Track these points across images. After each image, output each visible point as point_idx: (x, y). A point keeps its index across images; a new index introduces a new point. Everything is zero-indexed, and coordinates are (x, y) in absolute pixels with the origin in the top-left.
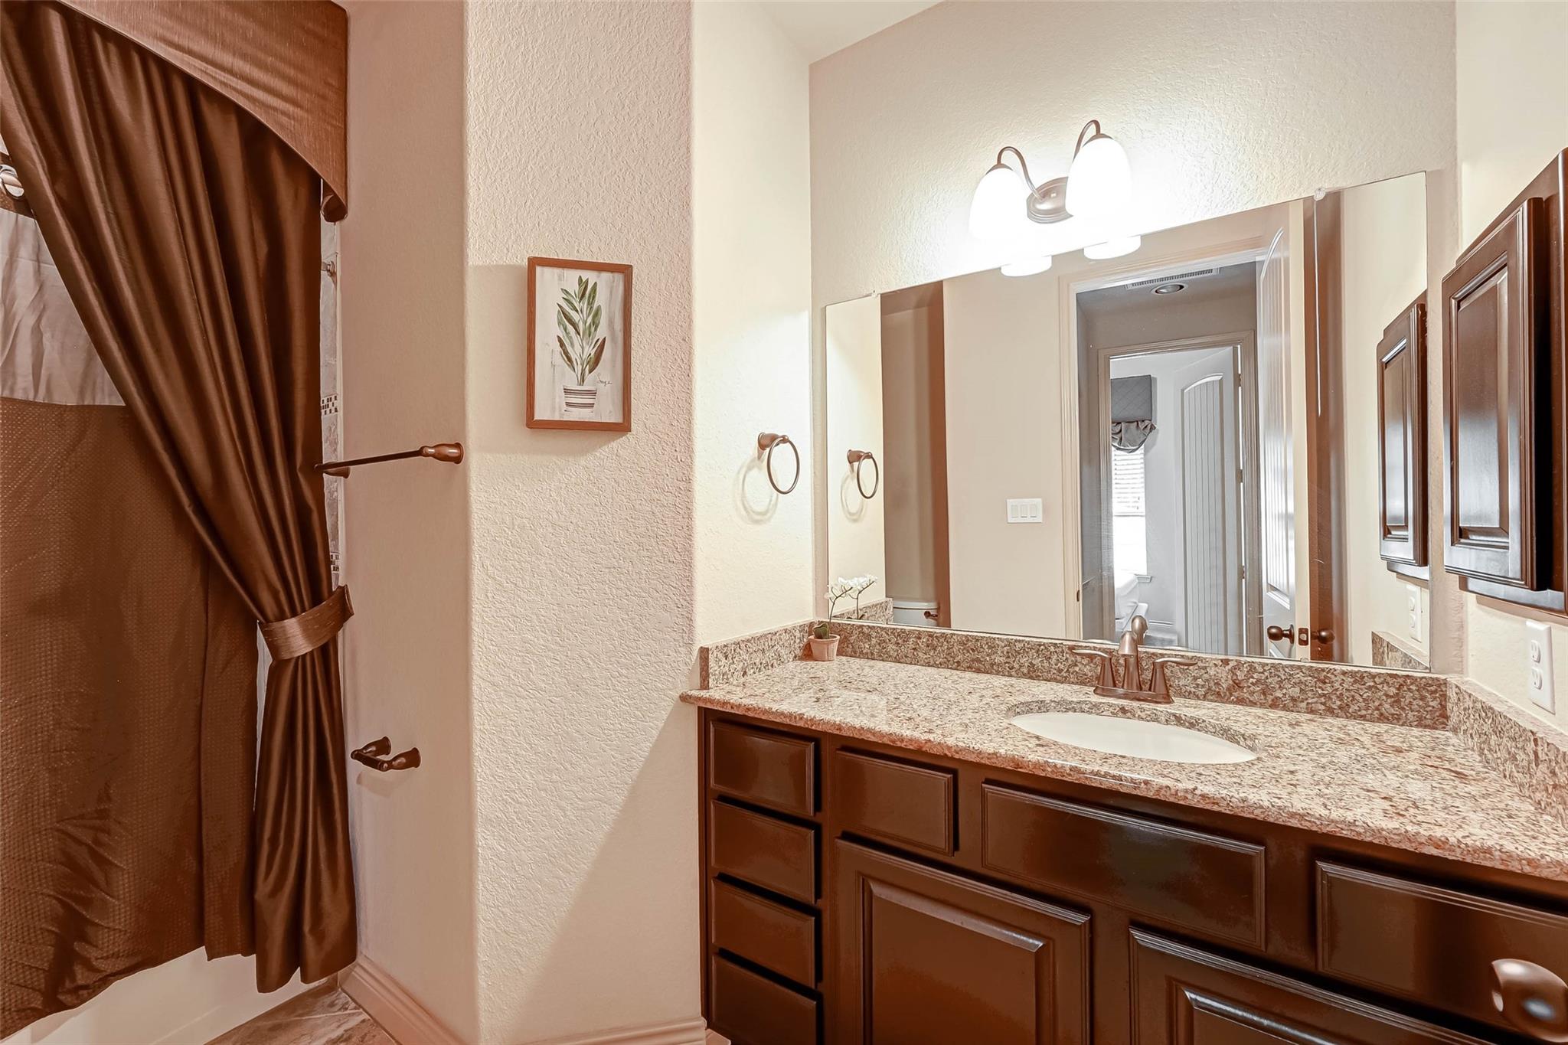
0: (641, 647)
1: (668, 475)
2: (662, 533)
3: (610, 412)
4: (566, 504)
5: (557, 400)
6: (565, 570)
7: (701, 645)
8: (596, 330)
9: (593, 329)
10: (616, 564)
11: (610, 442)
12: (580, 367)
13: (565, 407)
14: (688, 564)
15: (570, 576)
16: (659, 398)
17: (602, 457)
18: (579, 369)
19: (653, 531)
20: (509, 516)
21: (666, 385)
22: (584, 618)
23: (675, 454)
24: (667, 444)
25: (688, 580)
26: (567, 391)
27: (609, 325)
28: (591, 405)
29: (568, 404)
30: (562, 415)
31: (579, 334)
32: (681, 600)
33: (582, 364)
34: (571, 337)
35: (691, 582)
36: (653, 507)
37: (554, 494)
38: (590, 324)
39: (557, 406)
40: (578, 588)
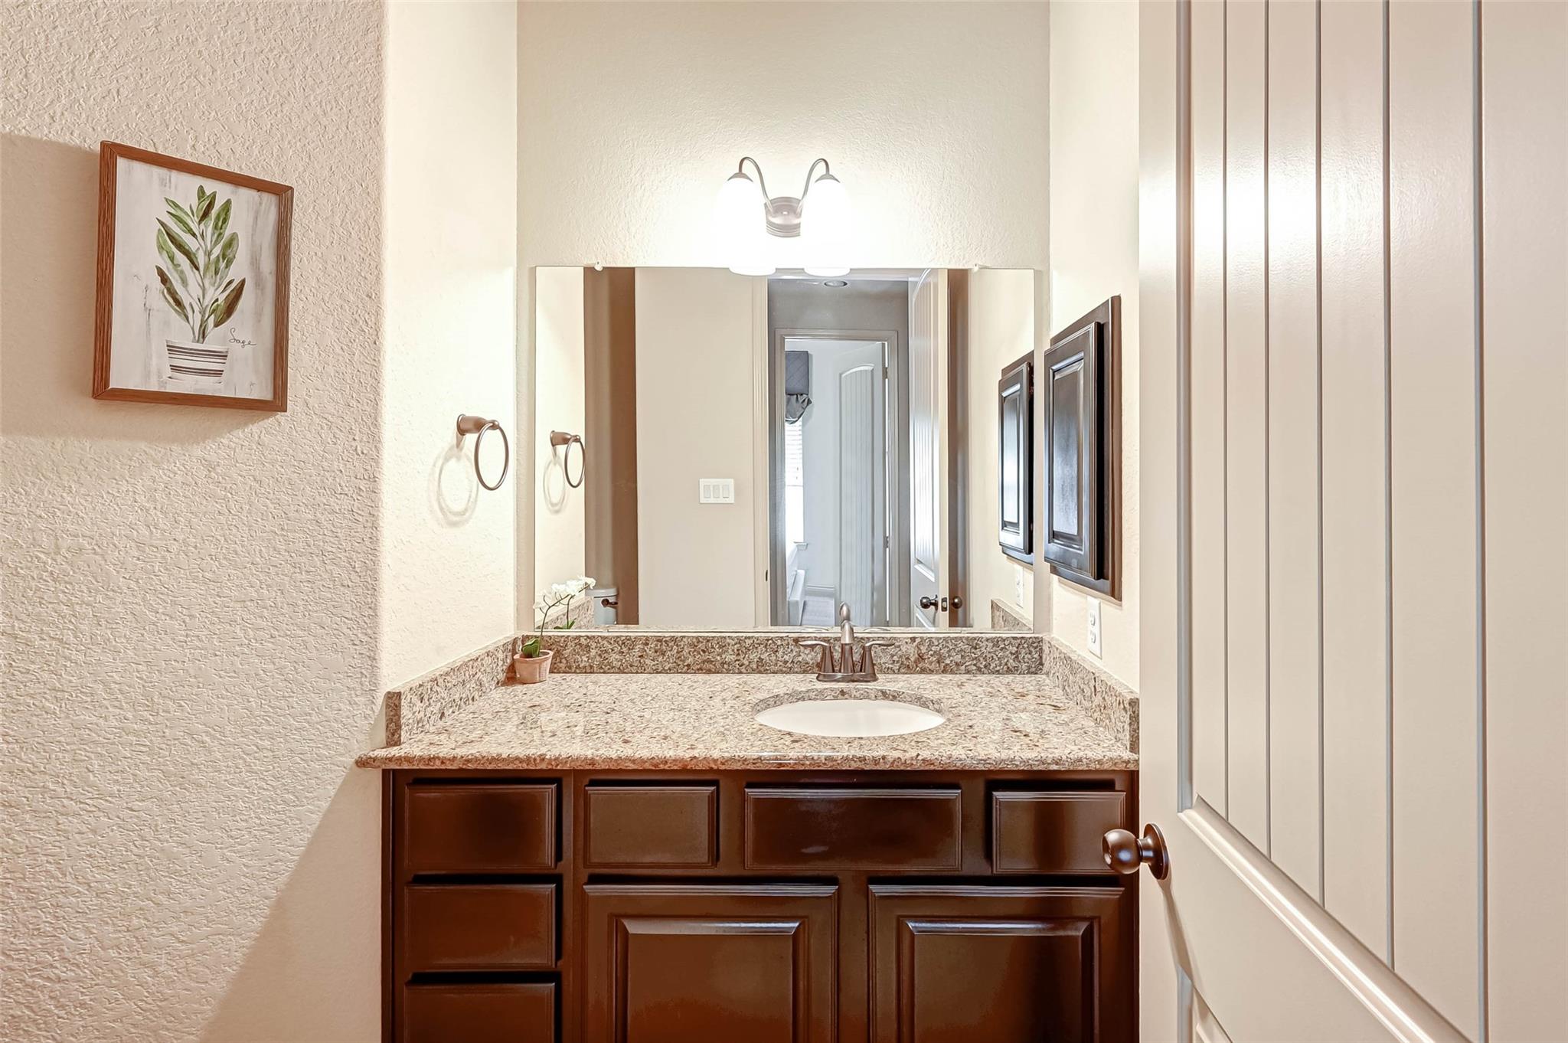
0: (295, 705)
1: (341, 471)
2: (330, 549)
3: (252, 384)
4: (165, 514)
5: (154, 361)
6: (160, 611)
7: (389, 690)
8: (227, 266)
9: (222, 265)
10: (254, 594)
11: (246, 424)
12: (198, 317)
13: (170, 373)
14: (370, 587)
15: (171, 618)
16: (331, 370)
17: (233, 445)
18: (196, 319)
19: (318, 547)
20: (49, 535)
21: (341, 352)
22: (195, 678)
23: (354, 444)
24: (341, 431)
25: (370, 608)
26: (172, 349)
27: (252, 264)
28: (219, 373)
29: (174, 368)
30: (164, 384)
31: (197, 269)
32: (360, 635)
33: (203, 313)
34: (182, 272)
35: (375, 610)
36: (318, 514)
37: (141, 499)
38: (218, 257)
39: (154, 369)
40: (187, 636)
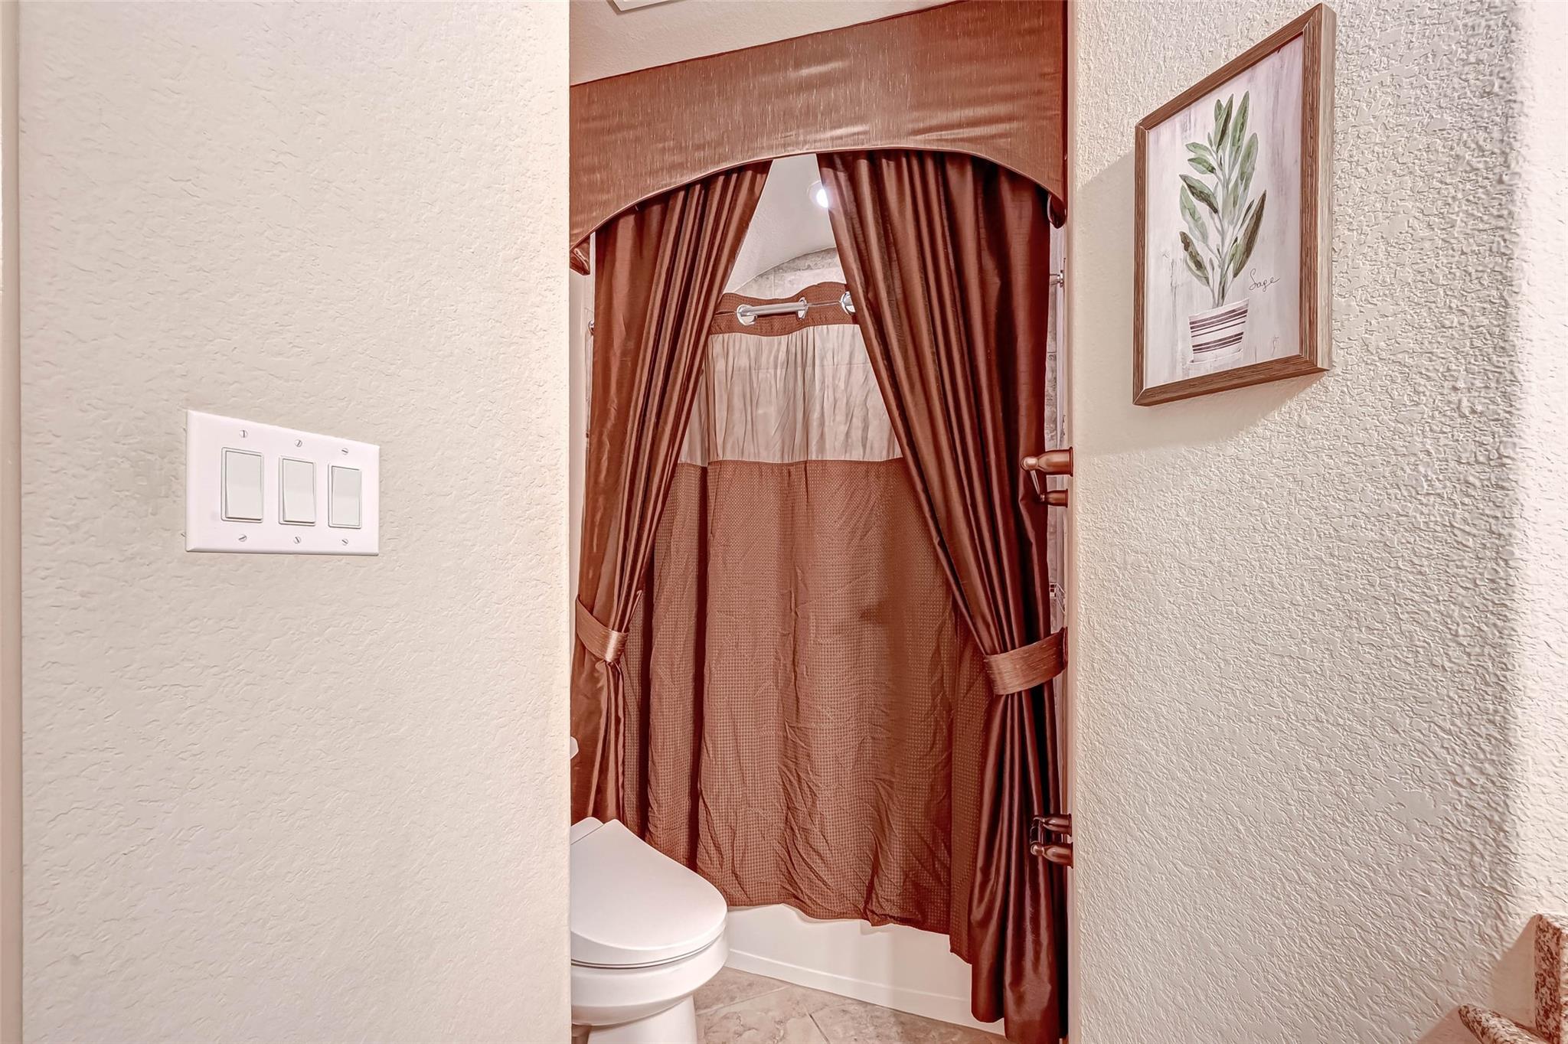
0: (1351, 842)
1: (1429, 453)
2: (1408, 594)
3: (1275, 339)
4: (1202, 529)
5: (1180, 347)
6: (1198, 647)
7: (1541, 912)
8: (1246, 188)
9: (1241, 188)
10: (1294, 648)
11: (1283, 402)
12: (1218, 270)
13: (1191, 355)
14: (1491, 679)
15: (1207, 658)
16: (1408, 274)
17: (1268, 433)
18: (1215, 277)
19: (1386, 587)
21: (1427, 233)
22: (1230, 742)
23: (1454, 397)
24: (1429, 378)
25: (1493, 722)
26: (1195, 325)
27: (1274, 163)
28: (1238, 338)
29: (1198, 348)
30: (1186, 371)
31: (1216, 211)
32: (1467, 769)
33: (1221, 267)
34: (1203, 224)
35: (1503, 728)
36: (1388, 533)
37: (1182, 512)
38: (1237, 180)
39: (1179, 357)
40: (1222, 685)
